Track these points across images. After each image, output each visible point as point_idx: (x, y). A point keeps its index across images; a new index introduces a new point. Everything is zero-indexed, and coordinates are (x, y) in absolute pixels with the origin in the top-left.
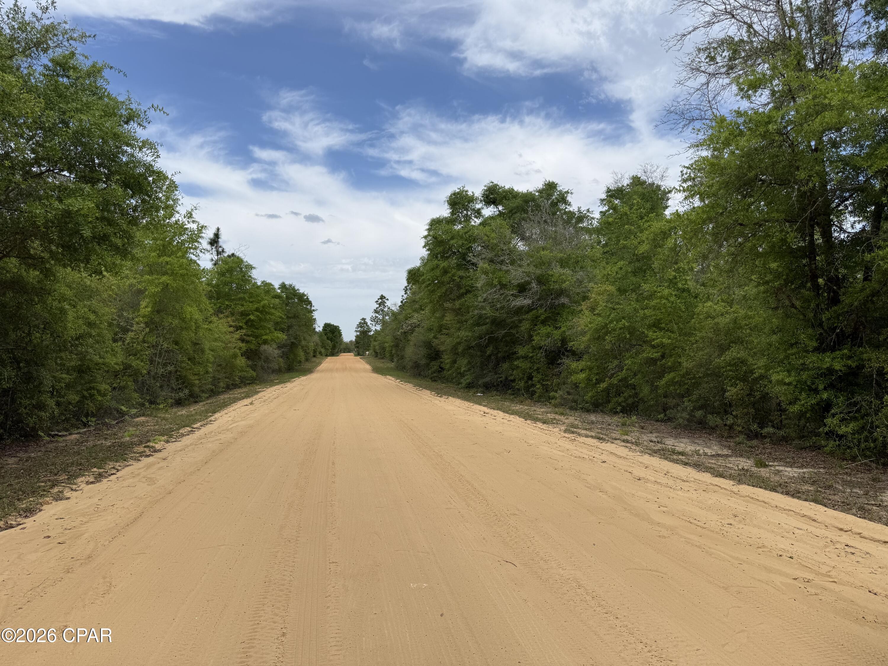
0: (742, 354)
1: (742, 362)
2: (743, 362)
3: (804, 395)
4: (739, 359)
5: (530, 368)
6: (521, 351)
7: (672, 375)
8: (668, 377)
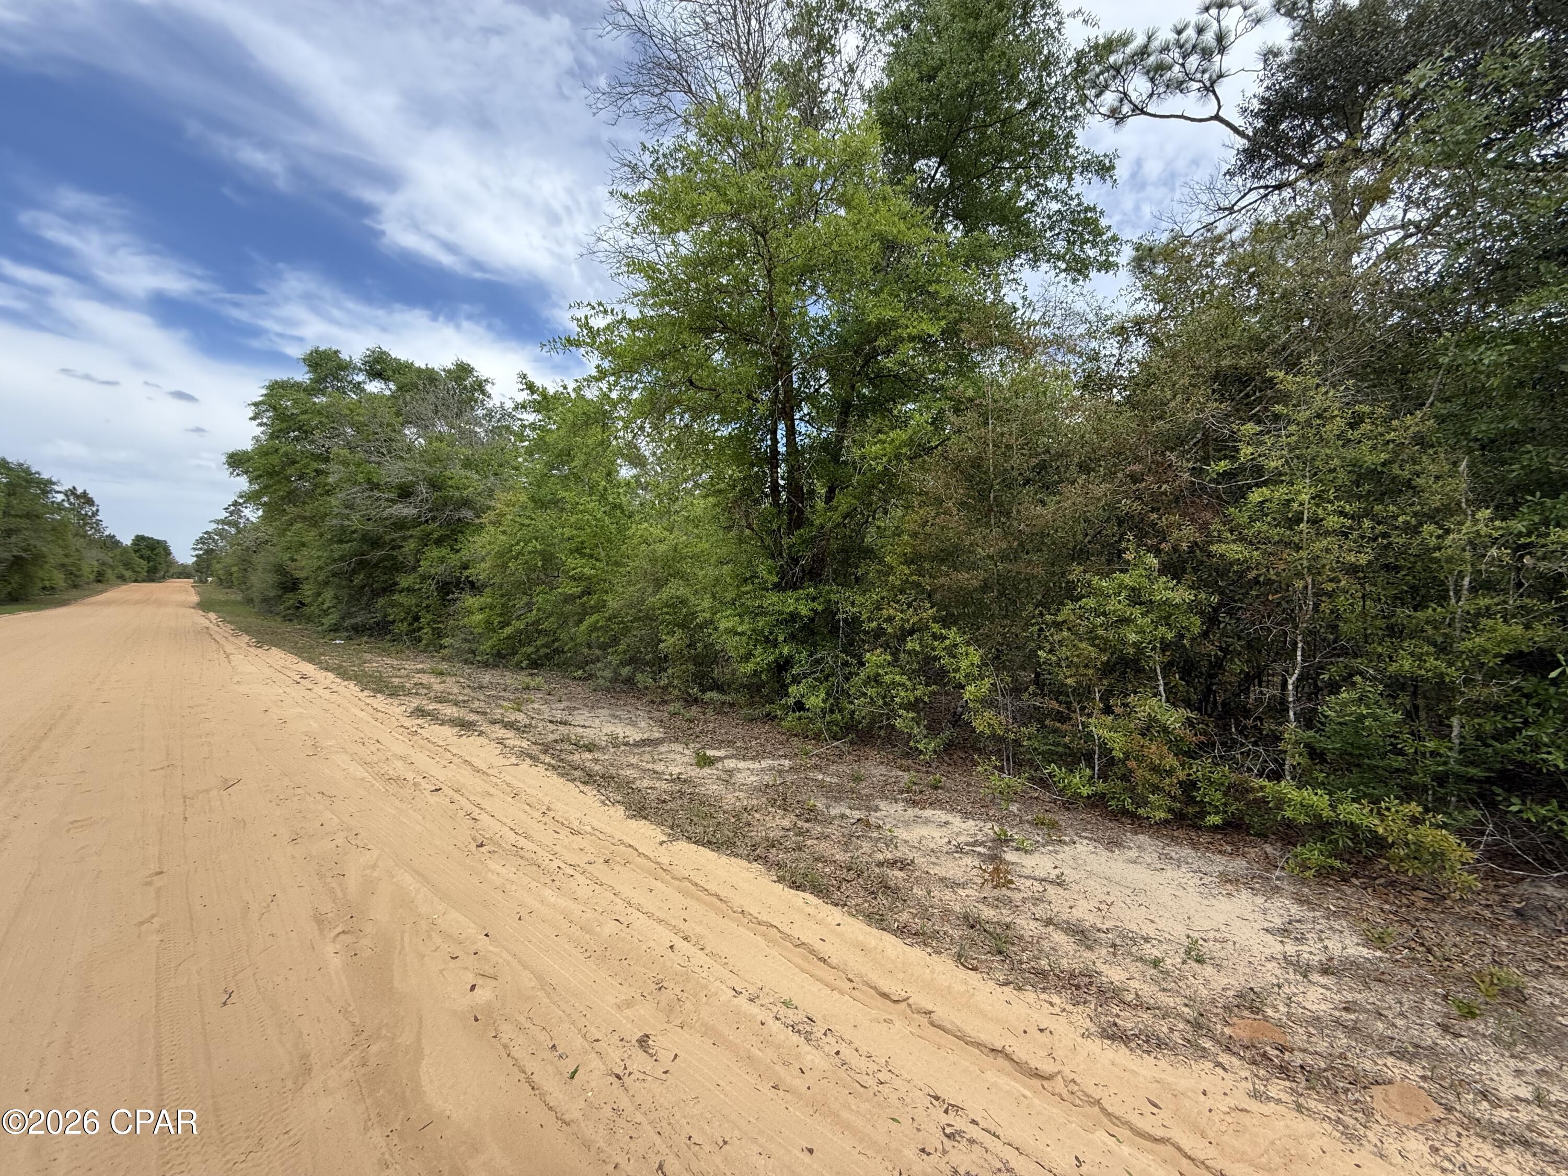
0: (683, 591)
1: (681, 603)
2: (684, 602)
3: (759, 649)
4: (678, 597)
5: (417, 606)
6: (405, 581)
7: (595, 617)
8: (589, 621)
